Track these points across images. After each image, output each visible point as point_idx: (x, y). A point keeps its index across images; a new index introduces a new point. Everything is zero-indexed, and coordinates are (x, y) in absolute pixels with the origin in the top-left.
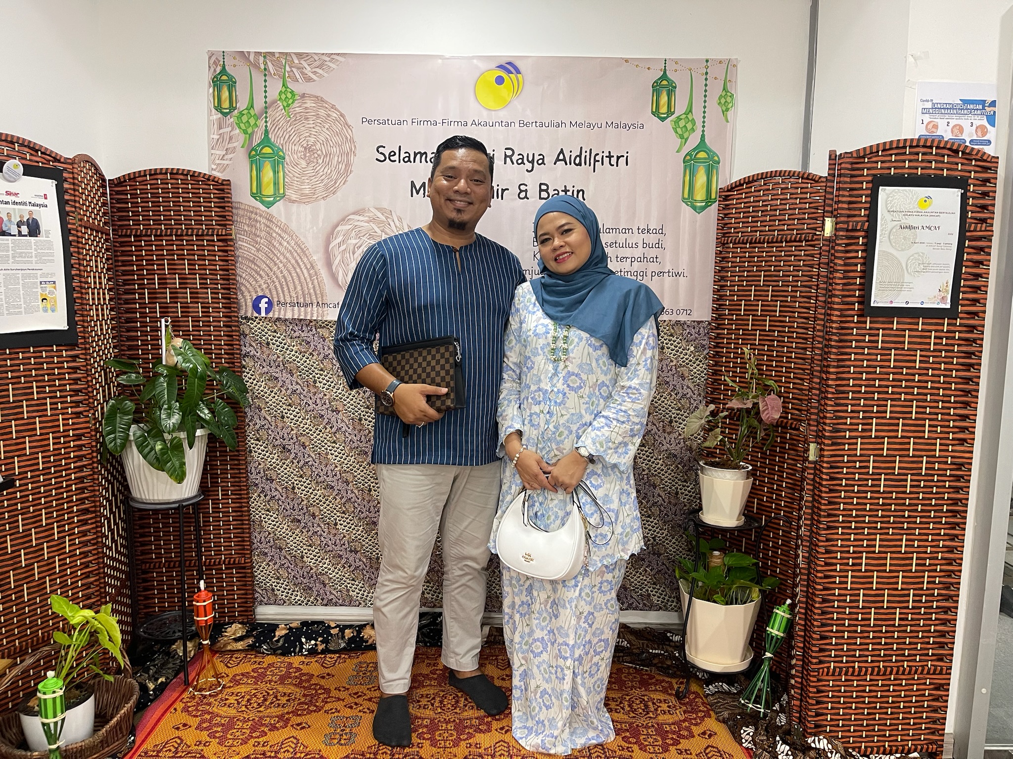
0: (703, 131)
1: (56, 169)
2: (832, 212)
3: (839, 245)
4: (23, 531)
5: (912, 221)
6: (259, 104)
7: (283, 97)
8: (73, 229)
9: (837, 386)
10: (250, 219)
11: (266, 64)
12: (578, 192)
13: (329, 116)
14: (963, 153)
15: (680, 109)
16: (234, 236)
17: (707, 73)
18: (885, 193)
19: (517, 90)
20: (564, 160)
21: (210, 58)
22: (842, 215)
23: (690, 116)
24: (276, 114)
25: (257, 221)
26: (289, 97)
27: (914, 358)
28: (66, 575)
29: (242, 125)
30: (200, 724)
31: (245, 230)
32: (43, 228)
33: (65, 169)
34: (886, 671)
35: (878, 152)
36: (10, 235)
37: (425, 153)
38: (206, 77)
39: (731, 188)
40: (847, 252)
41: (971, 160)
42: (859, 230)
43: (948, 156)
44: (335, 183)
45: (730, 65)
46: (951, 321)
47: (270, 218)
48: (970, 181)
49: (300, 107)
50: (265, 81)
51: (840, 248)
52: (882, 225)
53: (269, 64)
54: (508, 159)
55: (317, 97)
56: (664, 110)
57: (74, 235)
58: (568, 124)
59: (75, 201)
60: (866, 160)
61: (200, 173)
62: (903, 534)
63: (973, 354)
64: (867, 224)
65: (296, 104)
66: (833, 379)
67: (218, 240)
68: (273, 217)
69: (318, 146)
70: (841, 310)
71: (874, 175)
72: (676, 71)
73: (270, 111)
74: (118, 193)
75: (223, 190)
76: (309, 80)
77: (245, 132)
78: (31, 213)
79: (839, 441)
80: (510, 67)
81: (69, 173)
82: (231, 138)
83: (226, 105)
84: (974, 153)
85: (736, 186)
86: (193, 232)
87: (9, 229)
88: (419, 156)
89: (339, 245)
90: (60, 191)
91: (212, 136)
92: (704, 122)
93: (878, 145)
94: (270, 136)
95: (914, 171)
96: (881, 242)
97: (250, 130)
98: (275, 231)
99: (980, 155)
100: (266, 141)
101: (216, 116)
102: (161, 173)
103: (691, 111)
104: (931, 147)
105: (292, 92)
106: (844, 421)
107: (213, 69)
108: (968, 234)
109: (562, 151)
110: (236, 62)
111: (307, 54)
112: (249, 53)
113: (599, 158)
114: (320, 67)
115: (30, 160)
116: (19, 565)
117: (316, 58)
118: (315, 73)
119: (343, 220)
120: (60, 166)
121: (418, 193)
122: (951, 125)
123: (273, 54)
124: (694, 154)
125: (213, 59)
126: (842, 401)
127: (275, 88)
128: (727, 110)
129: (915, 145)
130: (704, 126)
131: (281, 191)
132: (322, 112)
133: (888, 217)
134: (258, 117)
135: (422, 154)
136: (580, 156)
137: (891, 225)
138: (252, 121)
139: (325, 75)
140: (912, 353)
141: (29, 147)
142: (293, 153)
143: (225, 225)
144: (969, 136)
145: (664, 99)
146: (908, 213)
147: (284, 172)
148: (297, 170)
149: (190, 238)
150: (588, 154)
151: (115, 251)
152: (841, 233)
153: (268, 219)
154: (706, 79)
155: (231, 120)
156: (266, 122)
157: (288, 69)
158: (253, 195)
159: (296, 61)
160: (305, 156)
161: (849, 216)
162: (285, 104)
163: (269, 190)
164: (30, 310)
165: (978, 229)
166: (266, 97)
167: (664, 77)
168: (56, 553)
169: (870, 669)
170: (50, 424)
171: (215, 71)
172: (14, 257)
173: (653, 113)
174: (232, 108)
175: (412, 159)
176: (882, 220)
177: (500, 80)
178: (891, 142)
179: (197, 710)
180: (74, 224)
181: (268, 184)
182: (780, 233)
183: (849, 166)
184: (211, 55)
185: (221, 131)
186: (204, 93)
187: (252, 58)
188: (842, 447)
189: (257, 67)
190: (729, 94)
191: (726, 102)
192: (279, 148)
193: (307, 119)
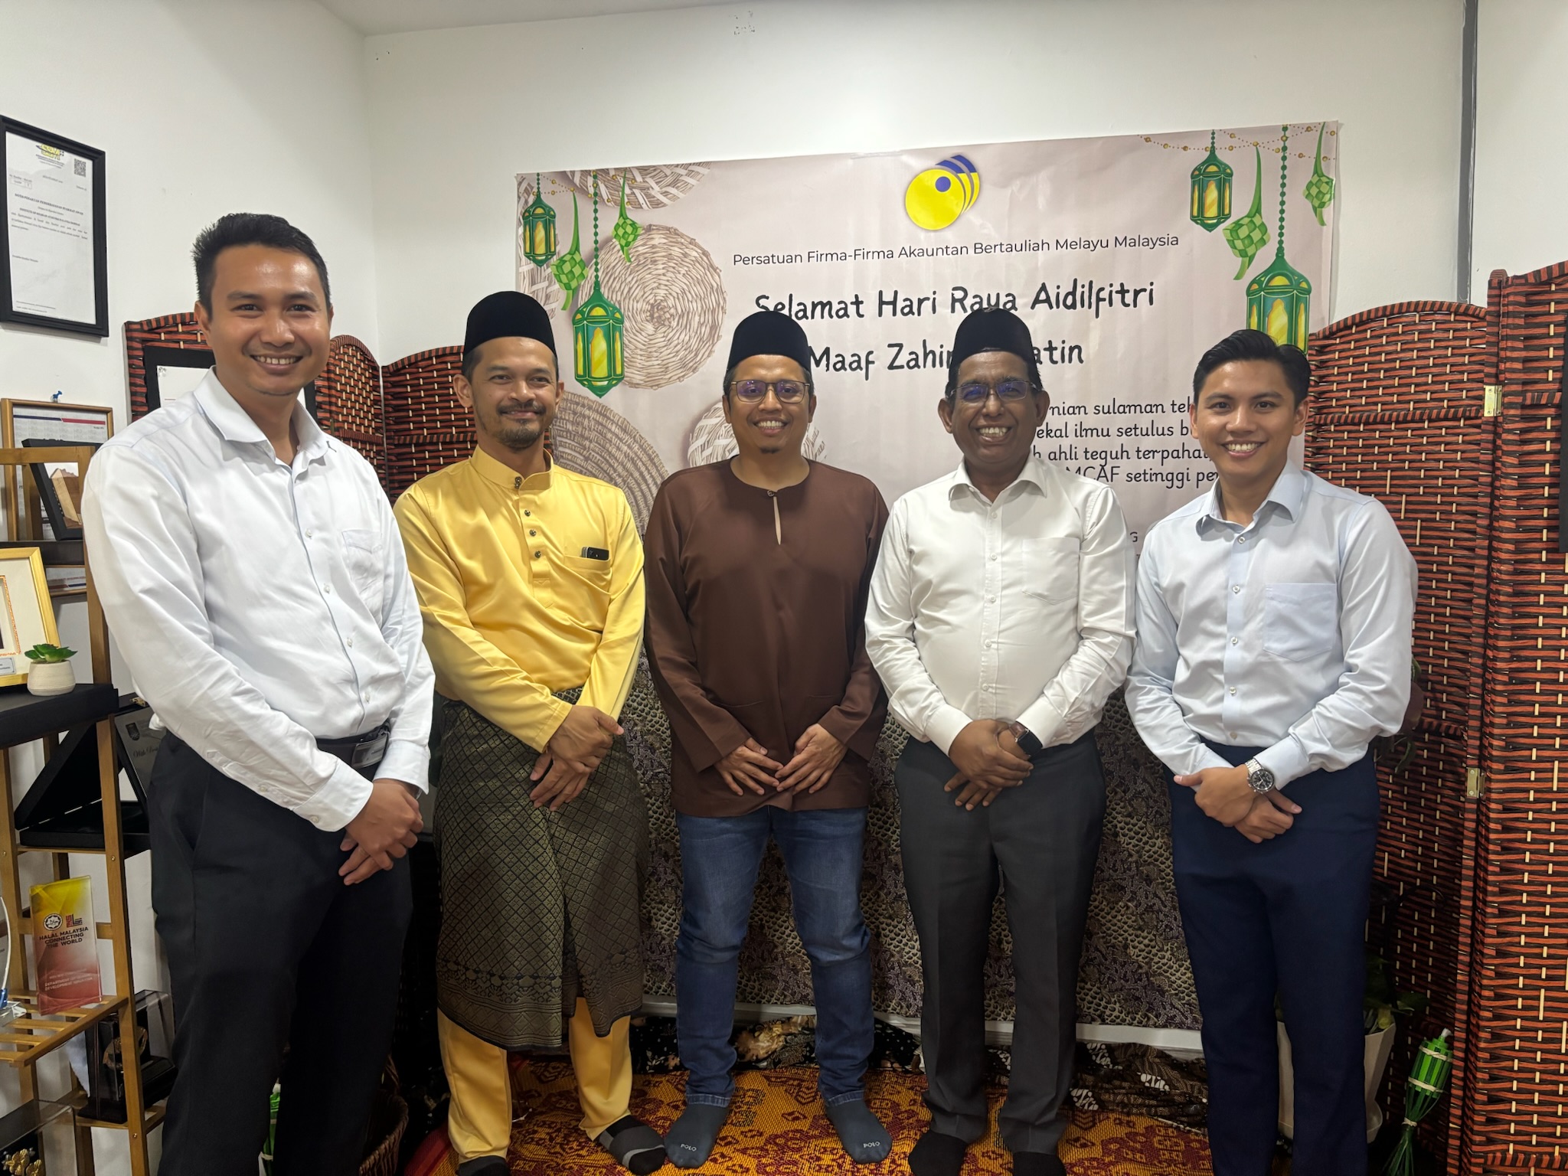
0: (1281, 242)
2: (1496, 376)
3: (1509, 431)
6: (587, 246)
7: (621, 232)
10: (575, 413)
11: (596, 186)
12: (1072, 349)
13: (685, 255)
15: (1239, 209)
17: (1285, 149)
19: (971, 198)
20: (1048, 300)
21: (520, 184)
22: (1512, 382)
23: (1257, 220)
24: (612, 257)
25: (584, 416)
29: (564, 278)
31: (568, 431)
37: (829, 303)
38: (512, 210)
39: (1332, 333)
40: (1524, 442)
42: (1545, 406)
44: (696, 355)
45: (1324, 133)
47: (604, 412)
49: (643, 245)
50: (596, 211)
51: (1510, 437)
53: (602, 187)
54: (958, 305)
55: (668, 229)
56: (1212, 211)
58: (1053, 245)
59: (330, 404)
60: (1553, 287)
64: (1558, 395)
65: (639, 242)
68: (606, 409)
69: (671, 302)
70: (1516, 542)
72: (1231, 148)
73: (602, 255)
74: (395, 385)
76: (657, 204)
77: (567, 287)
79: (1520, 765)
80: (960, 163)
82: (547, 297)
83: (541, 249)
85: (1339, 330)
88: (819, 307)
89: (703, 448)
92: (1281, 227)
94: (602, 290)
97: (574, 284)
98: (610, 430)
100: (597, 298)
101: (528, 266)
102: (452, 354)
103: (1258, 211)
105: (633, 224)
106: (1527, 730)
107: (523, 200)
109: (1043, 288)
110: (554, 188)
111: (655, 168)
112: (573, 173)
113: (1104, 294)
114: (674, 184)
117: (668, 172)
118: (665, 194)
119: (708, 410)
123: (606, 171)
124: (1265, 280)
125: (524, 185)
126: (1523, 698)
127: (609, 220)
128: (1322, 205)
130: (1281, 235)
131: (619, 371)
132: (676, 251)
134: (584, 264)
135: (823, 305)
136: (1073, 293)
138: (577, 270)
139: (681, 195)
142: (634, 314)
145: (1212, 195)
147: (622, 343)
148: (640, 338)
150: (1086, 289)
151: (391, 468)
152: (1512, 412)
153: (600, 414)
154: (1284, 158)
155: (548, 271)
156: (597, 270)
157: (627, 191)
158: (580, 379)
159: (639, 179)
160: (653, 317)
161: (1525, 383)
162: (623, 242)
163: (600, 370)
166: (596, 234)
167: (1212, 159)
171: (526, 202)
173: (1193, 218)
174: (550, 253)
175: (809, 314)
177: (943, 185)
181: (600, 362)
182: (1419, 405)
183: (1522, 299)
184: (521, 179)
185: (535, 288)
186: (511, 234)
187: (577, 180)
188: (1525, 775)
189: (585, 192)
190: (1324, 179)
191: (1320, 192)
192: (614, 308)
193: (654, 262)
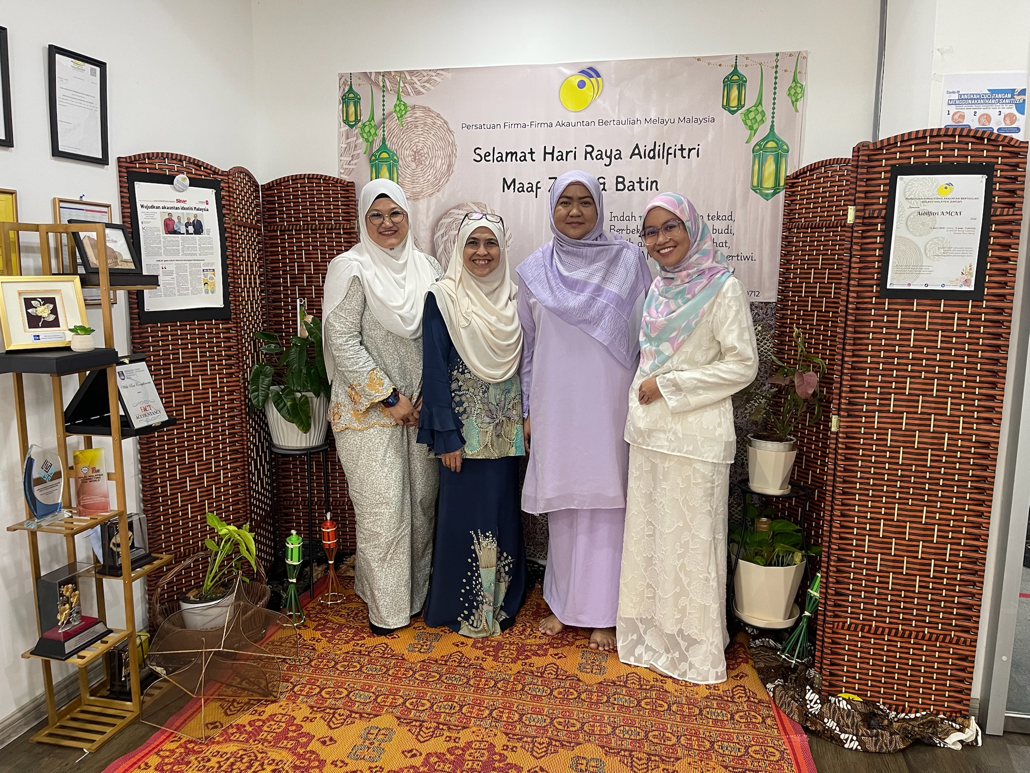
0: (773, 122)
1: (216, 180)
2: (854, 201)
4: (189, 463)
5: (930, 207)
6: (378, 117)
7: (398, 109)
8: (228, 228)
9: (853, 362)
11: (384, 82)
12: (652, 183)
13: (434, 123)
14: (989, 140)
15: (750, 102)
16: (356, 230)
17: (777, 66)
18: (902, 182)
19: (598, 91)
20: (639, 154)
21: (340, 79)
22: (861, 204)
23: (760, 109)
24: (393, 124)
26: (402, 108)
27: (935, 338)
28: (221, 500)
29: (365, 135)
30: (316, 627)
32: (205, 227)
33: (222, 180)
34: (904, 633)
35: (897, 143)
36: (180, 233)
37: (516, 153)
38: (336, 95)
39: (797, 176)
40: (864, 237)
41: (999, 146)
42: (877, 217)
43: (972, 143)
44: (439, 182)
45: (799, 58)
46: (976, 303)
48: (996, 167)
49: (411, 117)
50: (384, 96)
51: (859, 235)
52: (899, 212)
53: (387, 81)
54: (588, 155)
55: (425, 108)
56: (734, 103)
57: (229, 232)
58: (643, 121)
59: (230, 205)
60: (884, 152)
61: (330, 177)
62: (923, 506)
63: (1000, 335)
64: (884, 212)
65: (408, 115)
66: (849, 356)
67: (344, 233)
69: (426, 150)
70: (857, 292)
71: (893, 166)
72: (746, 66)
73: (387, 122)
74: (268, 196)
75: (347, 190)
76: (419, 93)
77: (367, 140)
78: (196, 216)
79: (857, 413)
80: (591, 72)
81: (225, 183)
82: (356, 146)
83: (352, 118)
84: (1000, 139)
85: (801, 174)
86: (324, 226)
87: (179, 229)
88: (510, 155)
89: (443, 236)
90: (219, 198)
91: (341, 145)
92: (773, 113)
93: (896, 137)
94: (387, 143)
95: (936, 160)
96: (897, 228)
97: (371, 139)
99: (1006, 141)
100: (384, 148)
101: (345, 128)
102: (300, 179)
103: (760, 103)
104: (953, 136)
105: (405, 105)
106: (861, 395)
107: (342, 89)
108: (993, 218)
109: (637, 146)
110: (360, 82)
111: (418, 71)
112: (371, 73)
113: (671, 151)
114: (428, 81)
115: (195, 174)
116: (185, 489)
117: (425, 74)
118: (423, 87)
119: (446, 214)
120: (219, 178)
121: (509, 188)
122: (978, 115)
123: (390, 73)
124: (763, 144)
125: (343, 80)
126: (860, 377)
127: (391, 102)
128: (797, 100)
129: (936, 134)
130: (773, 117)
132: (429, 121)
133: (906, 204)
134: (377, 127)
135: (512, 154)
136: (654, 150)
137: (908, 212)
138: (373, 131)
140: (933, 333)
141: (194, 164)
142: (405, 155)
143: (349, 220)
144: (997, 124)
145: (735, 93)
146: (926, 200)
147: (398, 174)
148: (408, 171)
149: (322, 232)
150: (662, 146)
151: (266, 244)
152: (860, 221)
154: (776, 72)
155: (356, 131)
156: (384, 131)
157: (402, 85)
159: (409, 78)
160: (415, 159)
161: (865, 205)
162: (399, 115)
164: (195, 292)
165: (1005, 213)
166: (384, 110)
167: (735, 72)
168: (213, 483)
169: (887, 630)
170: (209, 382)
171: (344, 90)
172: (183, 251)
173: (723, 107)
174: (357, 121)
175: (504, 159)
176: (899, 207)
177: (582, 85)
178: (910, 134)
179: (316, 617)
180: (229, 224)
182: (836, 218)
183: (866, 158)
184: (341, 76)
185: (349, 141)
186: (336, 108)
187: (373, 78)
188: (859, 419)
189: (377, 85)
190: (798, 85)
191: (796, 92)
192: (394, 153)
193: (416, 127)
